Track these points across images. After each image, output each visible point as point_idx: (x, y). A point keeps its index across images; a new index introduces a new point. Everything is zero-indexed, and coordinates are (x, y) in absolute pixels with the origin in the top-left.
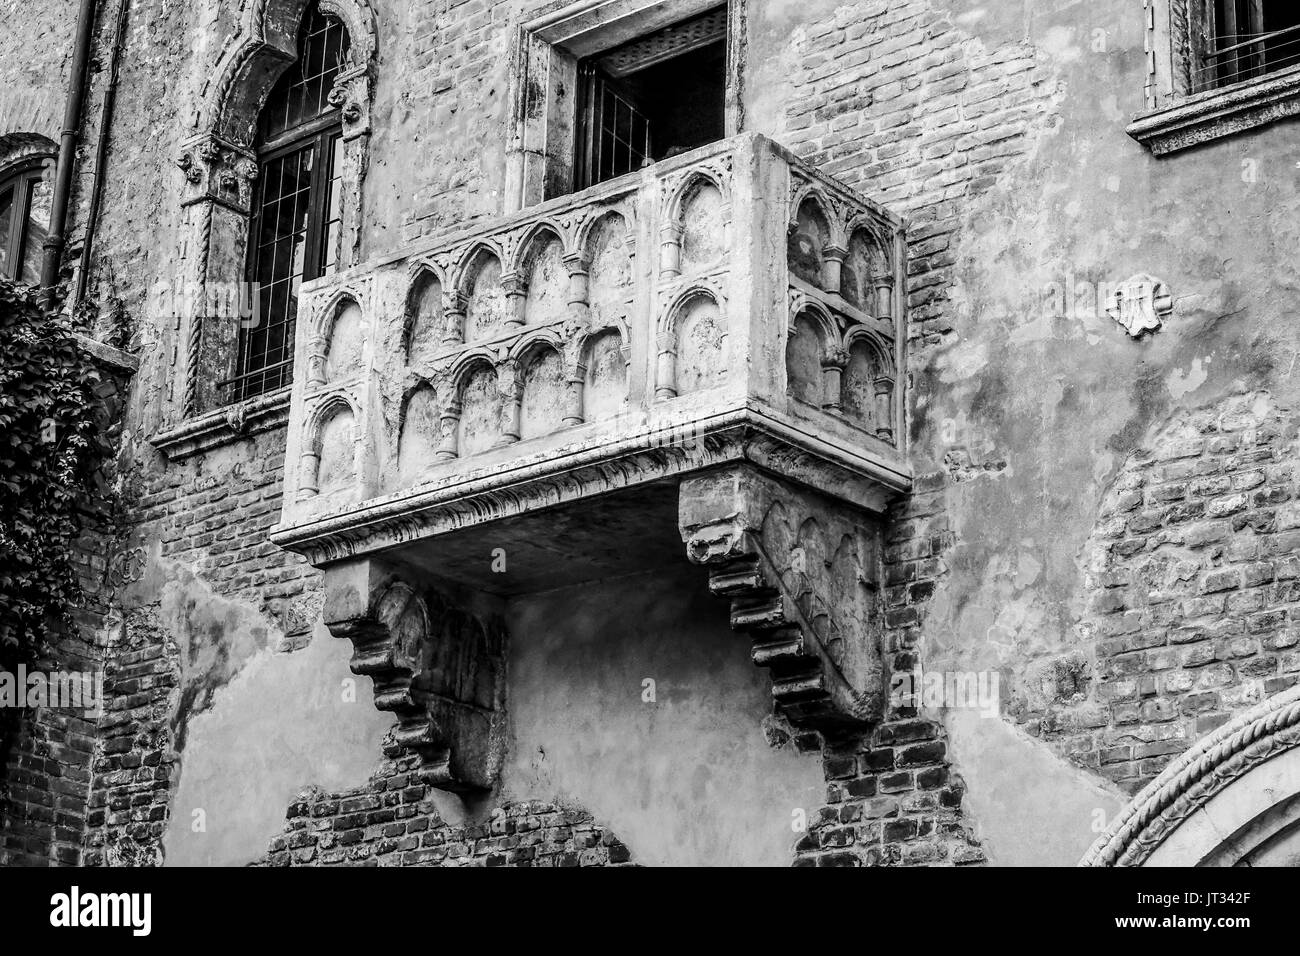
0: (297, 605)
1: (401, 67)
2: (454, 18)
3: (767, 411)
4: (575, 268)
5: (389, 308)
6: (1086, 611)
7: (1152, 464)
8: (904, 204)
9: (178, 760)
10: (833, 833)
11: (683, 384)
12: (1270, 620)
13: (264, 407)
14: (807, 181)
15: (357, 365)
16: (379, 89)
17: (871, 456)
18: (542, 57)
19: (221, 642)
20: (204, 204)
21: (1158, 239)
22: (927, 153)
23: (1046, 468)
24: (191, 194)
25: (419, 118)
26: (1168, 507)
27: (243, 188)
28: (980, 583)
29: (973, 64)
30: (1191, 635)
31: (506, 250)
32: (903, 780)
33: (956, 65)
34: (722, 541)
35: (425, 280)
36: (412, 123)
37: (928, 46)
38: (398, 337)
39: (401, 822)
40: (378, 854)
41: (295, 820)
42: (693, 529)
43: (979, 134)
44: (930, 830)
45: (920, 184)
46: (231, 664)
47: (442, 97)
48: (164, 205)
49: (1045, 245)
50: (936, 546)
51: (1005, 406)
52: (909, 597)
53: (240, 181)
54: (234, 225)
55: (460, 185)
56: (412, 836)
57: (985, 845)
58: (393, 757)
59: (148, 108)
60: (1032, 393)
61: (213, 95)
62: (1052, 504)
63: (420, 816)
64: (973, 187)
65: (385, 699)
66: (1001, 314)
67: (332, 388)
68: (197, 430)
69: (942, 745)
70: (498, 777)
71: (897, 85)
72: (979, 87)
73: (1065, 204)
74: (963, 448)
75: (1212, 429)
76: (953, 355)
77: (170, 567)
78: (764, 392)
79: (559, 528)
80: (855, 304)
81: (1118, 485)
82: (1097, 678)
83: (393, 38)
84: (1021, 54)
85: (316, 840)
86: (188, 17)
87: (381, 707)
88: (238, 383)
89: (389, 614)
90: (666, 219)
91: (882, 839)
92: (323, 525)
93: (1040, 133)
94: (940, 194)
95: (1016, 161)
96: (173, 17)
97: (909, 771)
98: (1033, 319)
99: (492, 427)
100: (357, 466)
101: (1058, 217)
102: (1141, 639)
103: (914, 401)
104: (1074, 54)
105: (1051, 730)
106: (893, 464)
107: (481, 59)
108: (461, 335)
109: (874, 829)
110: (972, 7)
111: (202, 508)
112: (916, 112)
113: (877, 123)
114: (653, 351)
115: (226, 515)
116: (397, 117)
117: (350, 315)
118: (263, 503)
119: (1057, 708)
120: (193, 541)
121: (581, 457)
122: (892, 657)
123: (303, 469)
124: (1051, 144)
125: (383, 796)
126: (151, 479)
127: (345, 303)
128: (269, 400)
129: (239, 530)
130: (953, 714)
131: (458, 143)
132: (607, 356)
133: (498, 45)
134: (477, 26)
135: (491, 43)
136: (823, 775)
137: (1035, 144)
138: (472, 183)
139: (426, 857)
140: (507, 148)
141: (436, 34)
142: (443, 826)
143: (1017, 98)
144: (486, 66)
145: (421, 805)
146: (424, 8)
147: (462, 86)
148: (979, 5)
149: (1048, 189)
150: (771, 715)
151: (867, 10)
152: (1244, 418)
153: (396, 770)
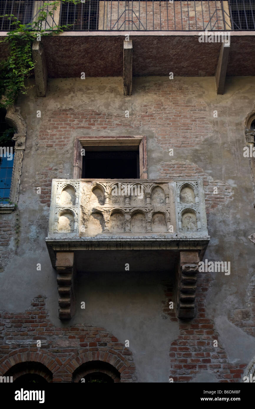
1: (35, 138)
2: (53, 131)
6: (248, 301)
10: (182, 342)
16: (28, 141)
23: (236, 268)
25: (42, 151)
28: (221, 290)
29: (210, 181)
32: (201, 332)
33: (206, 180)
34: (194, 267)
36: (39, 152)
37: (197, 174)
39: (37, 323)
40: (28, 331)
43: (212, 196)
44: (210, 344)
47: (49, 148)
49: (232, 222)
50: (208, 280)
51: (224, 253)
52: (201, 290)
55: (56, 170)
56: (42, 327)
57: (225, 349)
58: (34, 306)
60: (231, 252)
62: (239, 276)
63: (44, 323)
64: (212, 206)
66: (222, 234)
67: (66, 207)
69: (213, 325)
73: (236, 215)
81: (254, 276)
82: (252, 315)
83: (32, 131)
84: (222, 182)
85: (5, 325)
91: (196, 344)
95: (223, 203)
97: (203, 330)
98: (230, 237)
101: (234, 217)
104: (235, 186)
105: (242, 326)
107: (63, 143)
109: (194, 342)
110: (208, 170)
114: (177, 220)
116: (34, 149)
119: (242, 321)
121: (157, 240)
122: (197, 303)
125: (30, 316)
130: (216, 318)
131: (56, 160)
132: (158, 218)
133: (68, 141)
134: (61, 135)
135: (66, 140)
136: (179, 328)
137: (227, 201)
138: (60, 170)
139: (47, 334)
140: (74, 165)
141: (47, 133)
142: (53, 326)
143: (222, 191)
144: (64, 145)
145: (45, 320)
146: (42, 127)
147: (56, 147)
148: (211, 170)
149: (231, 211)
150: (162, 312)
151: (181, 163)
153: (35, 309)
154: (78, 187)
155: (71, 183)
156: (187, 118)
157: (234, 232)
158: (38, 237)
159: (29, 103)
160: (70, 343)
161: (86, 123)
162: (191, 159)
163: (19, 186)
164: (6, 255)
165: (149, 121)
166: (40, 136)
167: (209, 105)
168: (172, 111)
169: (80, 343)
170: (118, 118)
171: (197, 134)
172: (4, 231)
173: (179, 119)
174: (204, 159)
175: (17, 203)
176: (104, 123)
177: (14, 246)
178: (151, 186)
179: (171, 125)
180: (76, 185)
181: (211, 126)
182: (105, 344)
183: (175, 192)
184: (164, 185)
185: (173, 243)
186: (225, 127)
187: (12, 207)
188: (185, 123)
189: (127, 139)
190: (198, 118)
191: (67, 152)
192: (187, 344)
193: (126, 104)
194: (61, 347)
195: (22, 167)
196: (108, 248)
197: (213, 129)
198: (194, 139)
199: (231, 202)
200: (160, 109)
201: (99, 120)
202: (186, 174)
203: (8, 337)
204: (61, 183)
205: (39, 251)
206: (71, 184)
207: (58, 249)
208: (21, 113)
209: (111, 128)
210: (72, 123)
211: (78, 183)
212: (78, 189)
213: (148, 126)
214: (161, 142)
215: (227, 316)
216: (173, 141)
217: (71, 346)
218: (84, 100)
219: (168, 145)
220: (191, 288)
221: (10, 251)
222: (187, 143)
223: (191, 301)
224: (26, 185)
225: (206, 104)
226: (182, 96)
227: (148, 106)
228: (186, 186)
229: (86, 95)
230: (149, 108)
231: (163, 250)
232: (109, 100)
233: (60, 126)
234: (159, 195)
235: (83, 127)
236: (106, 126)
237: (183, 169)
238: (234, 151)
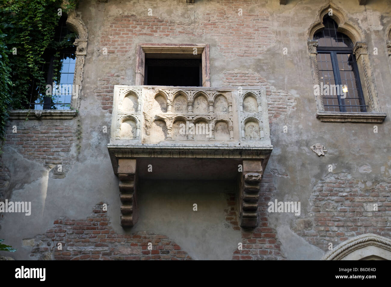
1: (96, 43)
2: (115, 37)
6: (311, 210)
7: (324, 183)
10: (244, 250)
12: (355, 219)
13: (50, 113)
16: (89, 46)
19: (27, 172)
21: (322, 138)
23: (298, 178)
25: (103, 57)
26: (329, 192)
29: (272, 91)
30: (337, 220)
31: (189, 95)
32: (264, 241)
33: (268, 90)
34: (257, 176)
36: (101, 57)
37: (260, 84)
39: (99, 230)
40: (90, 238)
41: (57, 225)
42: (248, 172)
43: (275, 105)
44: (272, 253)
46: (32, 178)
47: (111, 54)
49: (294, 132)
50: (270, 190)
51: (287, 163)
52: (264, 200)
55: (118, 76)
56: (103, 234)
58: (96, 213)
60: (293, 162)
62: (301, 186)
63: (106, 230)
64: (274, 115)
66: (284, 144)
67: (128, 113)
69: (275, 234)
72: (274, 96)
73: (298, 125)
74: (276, 170)
75: (338, 179)
81: (317, 185)
82: (314, 225)
83: (93, 36)
84: (285, 92)
85: (66, 231)
91: (258, 253)
95: (286, 113)
97: (265, 239)
98: (293, 146)
101: (297, 127)
102: (325, 219)
104: (298, 96)
105: (304, 235)
107: (125, 49)
109: (256, 251)
110: (271, 79)
114: (240, 129)
116: (95, 54)
118: (44, 138)
119: (304, 230)
122: (260, 212)
125: (92, 223)
128: (53, 112)
129: (35, 143)
130: (278, 228)
131: (117, 66)
132: (221, 127)
133: (130, 48)
134: (123, 41)
135: (128, 47)
136: (241, 237)
137: (289, 111)
138: (122, 77)
139: (109, 241)
140: (136, 72)
141: (109, 39)
142: (115, 233)
143: (284, 101)
144: (126, 51)
145: (107, 227)
146: (104, 32)
147: (118, 54)
148: (273, 79)
149: (294, 121)
150: (225, 220)
151: (243, 72)
152: (346, 178)
153: (97, 216)
154: (140, 93)
155: (134, 89)
156: (250, 27)
157: (297, 142)
158: (100, 143)
159: (91, 8)
160: (132, 250)
161: (148, 30)
162: (253, 68)
163: (81, 92)
164: (67, 161)
165: (212, 30)
166: (102, 41)
167: (272, 15)
168: (235, 20)
169: (142, 250)
170: (181, 25)
171: (260, 43)
172: (65, 137)
173: (242, 28)
174: (267, 69)
175: (79, 109)
176: (166, 30)
177: (75, 152)
178: (213, 94)
179: (234, 34)
180: (138, 91)
181: (274, 36)
182: (168, 252)
183: (238, 100)
184: (227, 93)
185: (236, 152)
186: (287, 37)
187: (74, 113)
188: (248, 32)
189: (190, 47)
190: (261, 28)
191: (129, 59)
192: (249, 253)
193: (189, 12)
194: (123, 255)
195: (83, 73)
196: (170, 155)
197: (275, 39)
198: (257, 49)
199: (294, 112)
200: (223, 18)
201: (162, 27)
202: (249, 84)
203: (69, 243)
204: (123, 90)
205: (101, 158)
206: (134, 91)
207: (120, 156)
208: (82, 18)
209: (173, 36)
210: (134, 29)
211: (140, 89)
212: (141, 96)
213: (211, 34)
214: (224, 51)
215: (289, 226)
216: (236, 50)
217: (133, 253)
218: (146, 6)
219: (230, 54)
220: (253, 197)
221: (72, 157)
222: (250, 52)
223: (254, 210)
224: (88, 91)
225: (269, 14)
226: (245, 6)
227: (211, 14)
228: (249, 95)
229: (148, 1)
230: (212, 16)
231: (226, 158)
232: (172, 7)
233: (122, 33)
234: (222, 104)
235: (145, 34)
236: (168, 33)
237: (246, 78)
238: (297, 61)
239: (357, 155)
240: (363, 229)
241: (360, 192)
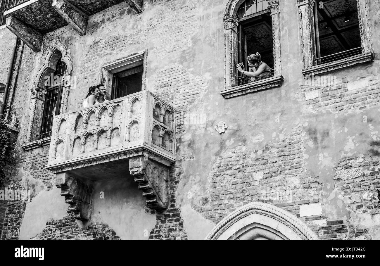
0: (50, 181)
1: (77, 73)
2: (88, 64)
3: (147, 145)
4: (110, 115)
5: (72, 122)
6: (209, 187)
7: (223, 159)
8: (176, 105)
9: (24, 212)
10: (157, 230)
11: (131, 140)
12: (244, 190)
13: (45, 140)
14: (157, 100)
15: (65, 133)
17: (168, 155)
18: (106, 73)
19: (34, 188)
20: (35, 99)
21: (225, 115)
22: (181, 96)
23: (202, 158)
24: (33, 97)
25: (80, 84)
26: (225, 167)
27: (43, 96)
28: (188, 181)
29: (191, 79)
30: (229, 193)
31: (96, 111)
32: (171, 220)
33: (187, 79)
34: (137, 171)
35: (80, 116)
37: (182, 75)
38: (74, 127)
39: (70, 226)
40: (65, 233)
41: (48, 225)
42: (132, 168)
43: (191, 93)
44: (177, 230)
45: (180, 102)
46: (36, 193)
47: (85, 80)
48: (27, 99)
50: (180, 173)
51: (194, 146)
52: (174, 183)
53: (43, 95)
54: (41, 103)
56: (72, 229)
57: (187, 233)
58: (69, 213)
59: (25, 79)
60: (200, 144)
61: (38, 77)
62: (203, 166)
63: (74, 225)
64: (190, 103)
65: (68, 201)
66: (194, 128)
67: (60, 137)
68: (31, 145)
69: (180, 213)
70: (90, 217)
71: (176, 82)
72: (192, 83)
73: (207, 107)
74: (186, 154)
75: (234, 152)
76: (185, 136)
77: (24, 173)
78: (147, 142)
79: (105, 167)
80: (166, 125)
81: (216, 163)
82: (210, 201)
83: (76, 68)
84: (200, 77)
85: (52, 229)
86: (34, 61)
87: (67, 203)
88: (40, 136)
89: (69, 184)
90: (129, 106)
91: (167, 231)
92: (56, 165)
93: (203, 93)
94: (183, 104)
95: (198, 98)
96: (31, 61)
97: (173, 218)
99: (92, 146)
100: (64, 153)
101: (206, 110)
102: (219, 193)
103: (177, 145)
104: (210, 78)
105: (201, 211)
106: (172, 157)
107: (93, 73)
108: (86, 128)
109: (165, 230)
110: (191, 68)
111: (32, 161)
112: (179, 88)
113: (172, 90)
114: (125, 133)
115: (36, 162)
117: (64, 123)
118: (44, 160)
119: (202, 206)
120: (29, 167)
121: (110, 153)
122: (170, 195)
123: (53, 154)
124: (205, 95)
125: (66, 221)
126: (21, 154)
127: (63, 120)
128: (47, 139)
129: (39, 166)
130: (182, 207)
132: (116, 133)
134: (93, 66)
135: (96, 70)
136: (156, 219)
137: (202, 95)
139: (75, 234)
141: (85, 67)
142: (78, 227)
143: (199, 86)
145: (74, 223)
146: (82, 62)
147: (89, 78)
148: (193, 67)
149: (204, 104)
150: (146, 206)
151: (171, 67)
152: (240, 150)
153: (69, 216)
155: (64, 116)
156: (180, 20)
161: (110, 49)
162: (179, 61)
165: (152, 33)
166: (80, 70)
168: (170, 17)
169: (93, 238)
170: (131, 37)
171: (187, 34)
173: (175, 23)
174: (189, 59)
176: (121, 45)
178: (112, 106)
179: (168, 31)
180: (67, 118)
181: (198, 22)
182: (108, 238)
183: (127, 107)
184: (121, 103)
185: (121, 154)
188: (178, 26)
189: (134, 56)
190: (189, 18)
193: (137, 22)
195: (67, 101)
196: (83, 165)
197: (199, 25)
198: (183, 40)
200: (161, 19)
201: (118, 43)
204: (58, 119)
206: (64, 118)
208: (70, 54)
209: (125, 49)
210: (101, 52)
211: (68, 115)
212: (68, 121)
213: (151, 38)
214: (158, 51)
215: (191, 204)
216: (167, 47)
218: (110, 28)
219: (163, 52)
220: (145, 188)
222: (178, 46)
227: (153, 18)
228: (136, 100)
229: (111, 23)
230: (153, 20)
231: (117, 160)
232: (126, 22)
233: (93, 58)
234: (119, 113)
235: (107, 54)
236: (122, 48)
237: (173, 72)
238: (214, 42)
239: (253, 125)
240: (250, 198)
241: (251, 162)
